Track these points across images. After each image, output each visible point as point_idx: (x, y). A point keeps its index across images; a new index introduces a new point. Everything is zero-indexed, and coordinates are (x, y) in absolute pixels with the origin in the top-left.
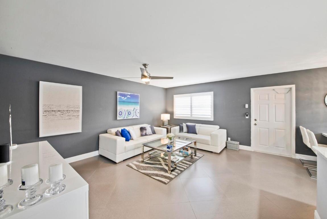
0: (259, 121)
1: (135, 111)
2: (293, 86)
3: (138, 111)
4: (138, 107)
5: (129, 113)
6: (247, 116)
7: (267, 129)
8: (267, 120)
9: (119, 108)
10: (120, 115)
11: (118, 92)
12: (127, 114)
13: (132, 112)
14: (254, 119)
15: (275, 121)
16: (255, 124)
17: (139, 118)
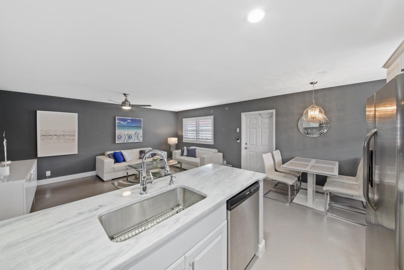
0: (249, 145)
1: (136, 135)
2: (274, 111)
3: (141, 135)
4: (140, 132)
5: (130, 137)
6: (238, 140)
7: (255, 153)
8: (255, 144)
9: (118, 132)
10: (118, 138)
11: (117, 117)
12: (127, 137)
13: (133, 136)
14: (245, 143)
15: (261, 145)
16: (246, 148)
17: (142, 141)
